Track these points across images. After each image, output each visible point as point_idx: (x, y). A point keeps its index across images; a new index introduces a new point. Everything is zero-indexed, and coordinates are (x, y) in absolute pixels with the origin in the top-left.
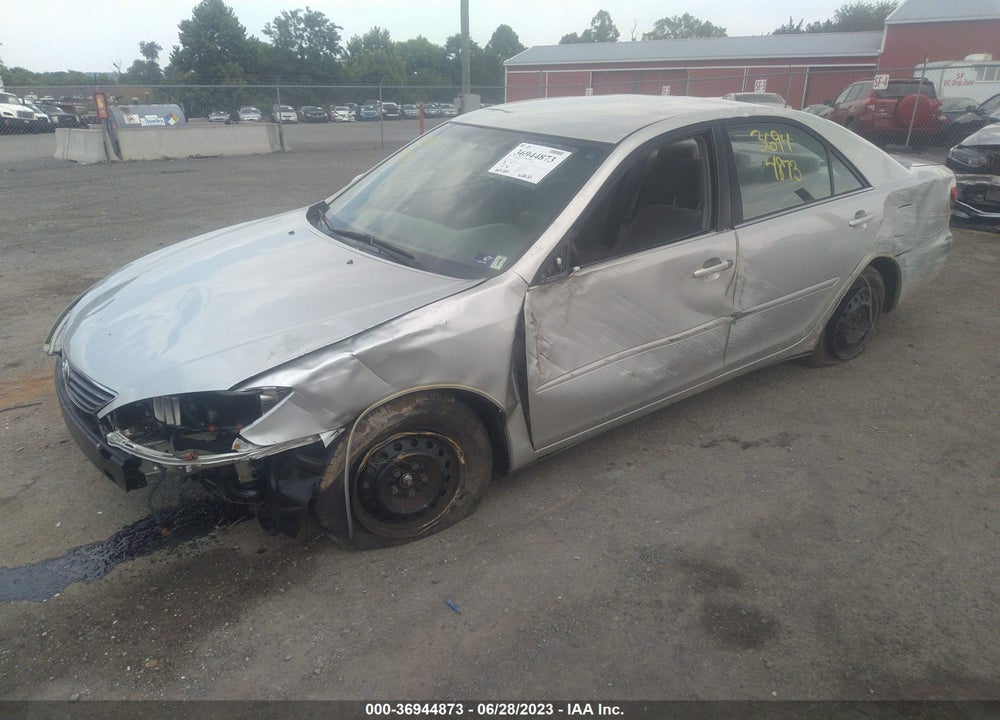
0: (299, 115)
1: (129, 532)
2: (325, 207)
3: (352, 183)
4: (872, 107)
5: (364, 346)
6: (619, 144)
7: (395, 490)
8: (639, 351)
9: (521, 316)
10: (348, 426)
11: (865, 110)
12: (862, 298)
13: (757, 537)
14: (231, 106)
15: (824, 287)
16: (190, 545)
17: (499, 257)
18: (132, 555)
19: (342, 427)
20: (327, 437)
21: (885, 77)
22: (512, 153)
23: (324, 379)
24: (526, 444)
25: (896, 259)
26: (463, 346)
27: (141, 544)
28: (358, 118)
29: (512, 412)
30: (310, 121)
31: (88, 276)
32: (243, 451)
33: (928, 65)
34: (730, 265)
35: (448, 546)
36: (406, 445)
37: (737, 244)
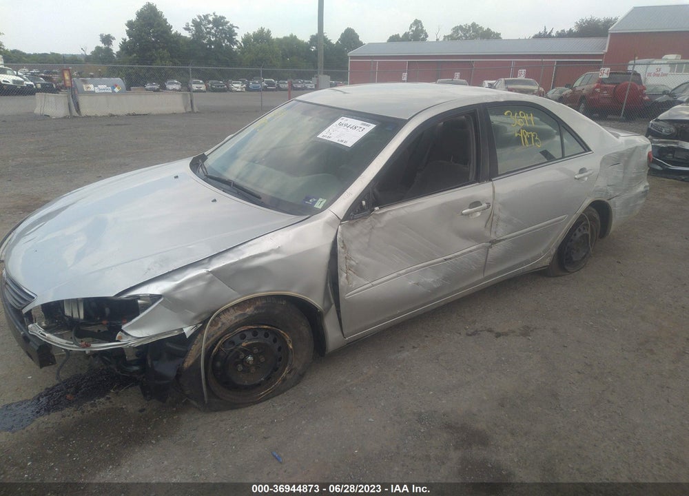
0: (207, 87)
1: (49, 392)
2: (204, 158)
3: (225, 141)
4: (598, 90)
5: (217, 264)
6: (410, 119)
7: (240, 367)
8: (422, 267)
9: (335, 243)
10: (204, 322)
11: (593, 92)
12: (584, 228)
13: (503, 406)
14: (161, 79)
15: (556, 221)
16: (91, 404)
17: (320, 200)
18: (49, 411)
19: (200, 323)
20: (188, 331)
21: (607, 70)
22: (334, 124)
23: (186, 288)
24: (338, 334)
25: (608, 201)
26: (292, 264)
27: (56, 402)
28: (248, 89)
29: (328, 312)
30: (214, 90)
31: (46, 199)
32: (124, 341)
33: (637, 61)
34: (488, 207)
35: (279, 409)
36: (249, 335)
37: (494, 192)
